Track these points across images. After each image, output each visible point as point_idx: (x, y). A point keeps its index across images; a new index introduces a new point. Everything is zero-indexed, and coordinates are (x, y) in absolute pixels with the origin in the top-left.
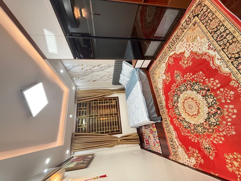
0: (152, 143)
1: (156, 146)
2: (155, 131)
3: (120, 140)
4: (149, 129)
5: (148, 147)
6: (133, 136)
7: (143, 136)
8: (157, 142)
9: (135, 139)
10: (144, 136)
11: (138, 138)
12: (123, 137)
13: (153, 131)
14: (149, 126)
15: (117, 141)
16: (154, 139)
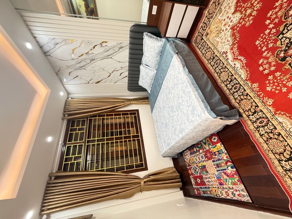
0: (213, 179)
1: (224, 186)
2: (218, 151)
3: (145, 182)
4: (201, 151)
5: (204, 191)
6: (168, 172)
7: (187, 170)
8: (228, 176)
9: (173, 178)
10: (190, 169)
11: (177, 176)
12: (149, 176)
13: (214, 153)
14: (200, 146)
15: (139, 185)
16: (218, 169)
